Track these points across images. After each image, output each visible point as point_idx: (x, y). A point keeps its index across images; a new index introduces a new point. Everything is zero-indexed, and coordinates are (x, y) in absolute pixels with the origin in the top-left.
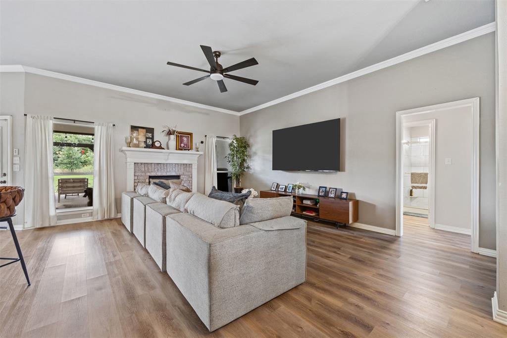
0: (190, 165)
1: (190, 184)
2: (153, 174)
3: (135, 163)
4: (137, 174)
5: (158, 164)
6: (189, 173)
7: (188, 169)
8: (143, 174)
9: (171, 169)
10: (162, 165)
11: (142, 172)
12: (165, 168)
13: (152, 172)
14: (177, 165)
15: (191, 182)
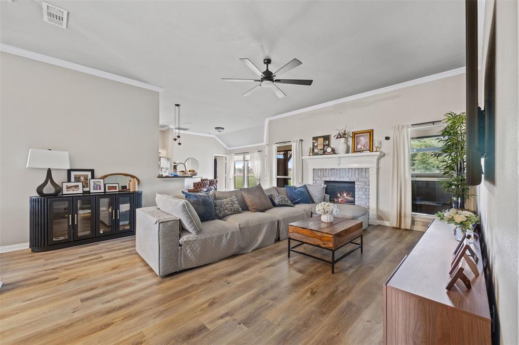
0: (367, 169)
1: (367, 193)
2: (327, 179)
3: (314, 169)
4: (315, 179)
5: (332, 169)
6: (366, 180)
7: (364, 174)
8: (319, 179)
9: (344, 174)
10: (335, 171)
11: (318, 176)
12: (338, 173)
13: (326, 177)
14: (350, 170)
15: (368, 190)
